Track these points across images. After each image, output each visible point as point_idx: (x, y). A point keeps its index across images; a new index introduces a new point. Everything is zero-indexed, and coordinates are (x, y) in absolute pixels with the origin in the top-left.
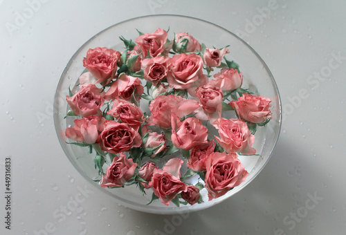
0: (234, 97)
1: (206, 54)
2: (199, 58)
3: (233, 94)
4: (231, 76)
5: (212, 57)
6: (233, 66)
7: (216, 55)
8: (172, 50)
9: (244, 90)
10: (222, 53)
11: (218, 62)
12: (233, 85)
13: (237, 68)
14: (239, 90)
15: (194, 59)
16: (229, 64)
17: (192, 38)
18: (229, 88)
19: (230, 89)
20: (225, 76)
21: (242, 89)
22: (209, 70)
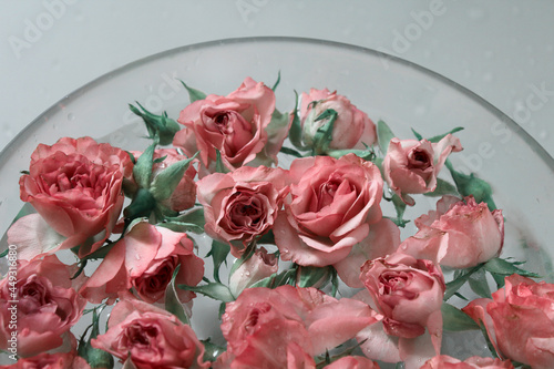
0: (480, 288)
1: (391, 157)
2: (370, 170)
3: (476, 276)
4: (470, 224)
5: (411, 166)
6: (474, 189)
7: (421, 159)
8: (288, 144)
9: (510, 266)
10: (438, 150)
11: (428, 178)
12: (474, 249)
13: (485, 197)
14: (495, 265)
15: (354, 173)
16: (463, 182)
17: (347, 105)
18: (464, 259)
19: (466, 262)
20: (451, 223)
21: (503, 262)
22: (401, 202)
